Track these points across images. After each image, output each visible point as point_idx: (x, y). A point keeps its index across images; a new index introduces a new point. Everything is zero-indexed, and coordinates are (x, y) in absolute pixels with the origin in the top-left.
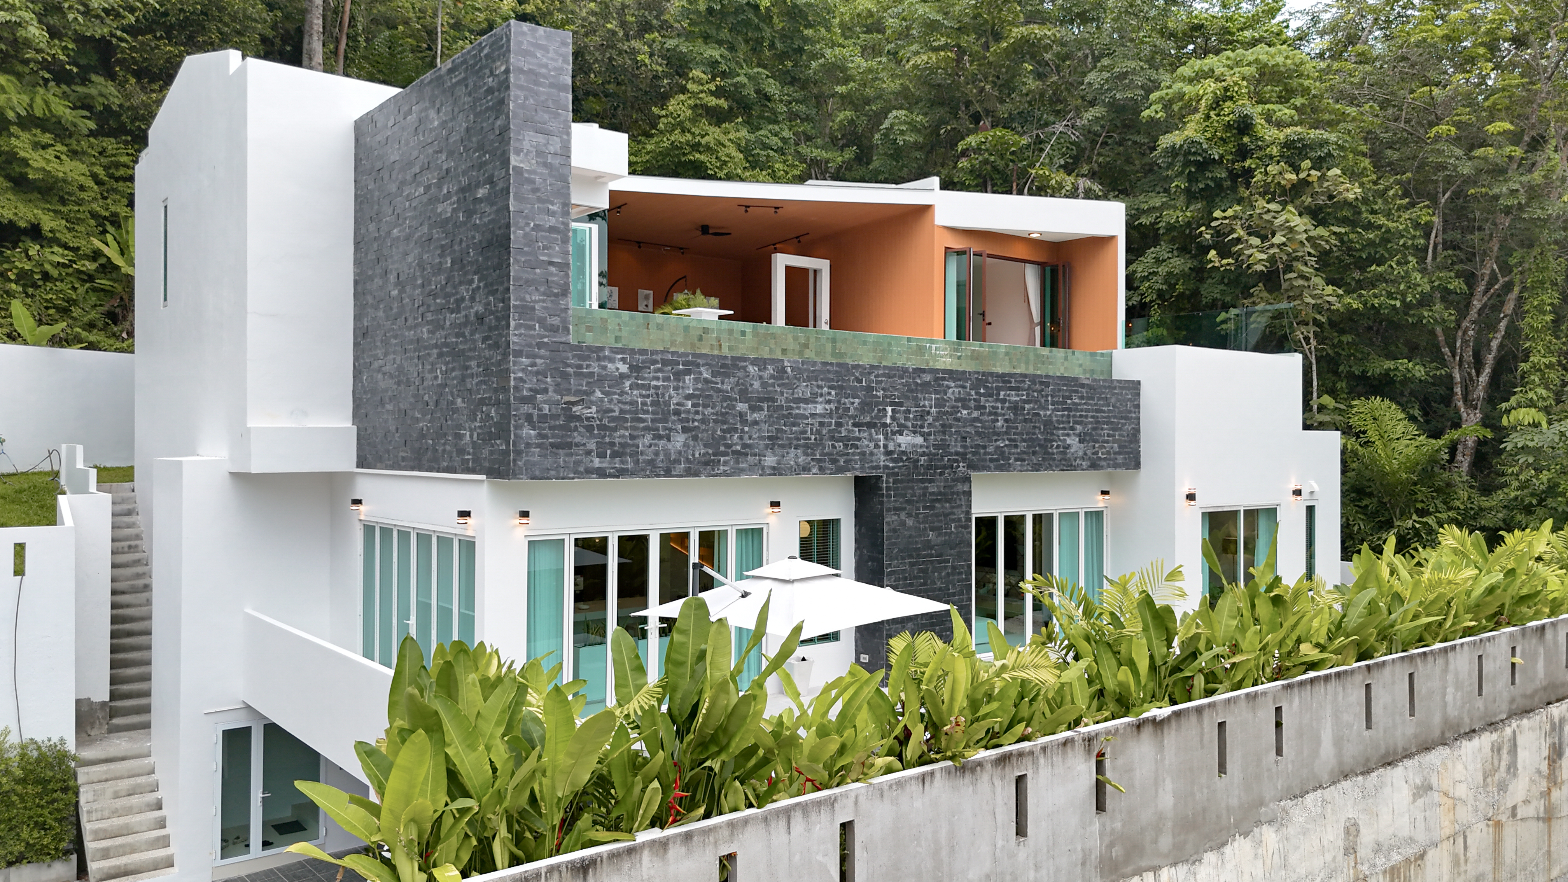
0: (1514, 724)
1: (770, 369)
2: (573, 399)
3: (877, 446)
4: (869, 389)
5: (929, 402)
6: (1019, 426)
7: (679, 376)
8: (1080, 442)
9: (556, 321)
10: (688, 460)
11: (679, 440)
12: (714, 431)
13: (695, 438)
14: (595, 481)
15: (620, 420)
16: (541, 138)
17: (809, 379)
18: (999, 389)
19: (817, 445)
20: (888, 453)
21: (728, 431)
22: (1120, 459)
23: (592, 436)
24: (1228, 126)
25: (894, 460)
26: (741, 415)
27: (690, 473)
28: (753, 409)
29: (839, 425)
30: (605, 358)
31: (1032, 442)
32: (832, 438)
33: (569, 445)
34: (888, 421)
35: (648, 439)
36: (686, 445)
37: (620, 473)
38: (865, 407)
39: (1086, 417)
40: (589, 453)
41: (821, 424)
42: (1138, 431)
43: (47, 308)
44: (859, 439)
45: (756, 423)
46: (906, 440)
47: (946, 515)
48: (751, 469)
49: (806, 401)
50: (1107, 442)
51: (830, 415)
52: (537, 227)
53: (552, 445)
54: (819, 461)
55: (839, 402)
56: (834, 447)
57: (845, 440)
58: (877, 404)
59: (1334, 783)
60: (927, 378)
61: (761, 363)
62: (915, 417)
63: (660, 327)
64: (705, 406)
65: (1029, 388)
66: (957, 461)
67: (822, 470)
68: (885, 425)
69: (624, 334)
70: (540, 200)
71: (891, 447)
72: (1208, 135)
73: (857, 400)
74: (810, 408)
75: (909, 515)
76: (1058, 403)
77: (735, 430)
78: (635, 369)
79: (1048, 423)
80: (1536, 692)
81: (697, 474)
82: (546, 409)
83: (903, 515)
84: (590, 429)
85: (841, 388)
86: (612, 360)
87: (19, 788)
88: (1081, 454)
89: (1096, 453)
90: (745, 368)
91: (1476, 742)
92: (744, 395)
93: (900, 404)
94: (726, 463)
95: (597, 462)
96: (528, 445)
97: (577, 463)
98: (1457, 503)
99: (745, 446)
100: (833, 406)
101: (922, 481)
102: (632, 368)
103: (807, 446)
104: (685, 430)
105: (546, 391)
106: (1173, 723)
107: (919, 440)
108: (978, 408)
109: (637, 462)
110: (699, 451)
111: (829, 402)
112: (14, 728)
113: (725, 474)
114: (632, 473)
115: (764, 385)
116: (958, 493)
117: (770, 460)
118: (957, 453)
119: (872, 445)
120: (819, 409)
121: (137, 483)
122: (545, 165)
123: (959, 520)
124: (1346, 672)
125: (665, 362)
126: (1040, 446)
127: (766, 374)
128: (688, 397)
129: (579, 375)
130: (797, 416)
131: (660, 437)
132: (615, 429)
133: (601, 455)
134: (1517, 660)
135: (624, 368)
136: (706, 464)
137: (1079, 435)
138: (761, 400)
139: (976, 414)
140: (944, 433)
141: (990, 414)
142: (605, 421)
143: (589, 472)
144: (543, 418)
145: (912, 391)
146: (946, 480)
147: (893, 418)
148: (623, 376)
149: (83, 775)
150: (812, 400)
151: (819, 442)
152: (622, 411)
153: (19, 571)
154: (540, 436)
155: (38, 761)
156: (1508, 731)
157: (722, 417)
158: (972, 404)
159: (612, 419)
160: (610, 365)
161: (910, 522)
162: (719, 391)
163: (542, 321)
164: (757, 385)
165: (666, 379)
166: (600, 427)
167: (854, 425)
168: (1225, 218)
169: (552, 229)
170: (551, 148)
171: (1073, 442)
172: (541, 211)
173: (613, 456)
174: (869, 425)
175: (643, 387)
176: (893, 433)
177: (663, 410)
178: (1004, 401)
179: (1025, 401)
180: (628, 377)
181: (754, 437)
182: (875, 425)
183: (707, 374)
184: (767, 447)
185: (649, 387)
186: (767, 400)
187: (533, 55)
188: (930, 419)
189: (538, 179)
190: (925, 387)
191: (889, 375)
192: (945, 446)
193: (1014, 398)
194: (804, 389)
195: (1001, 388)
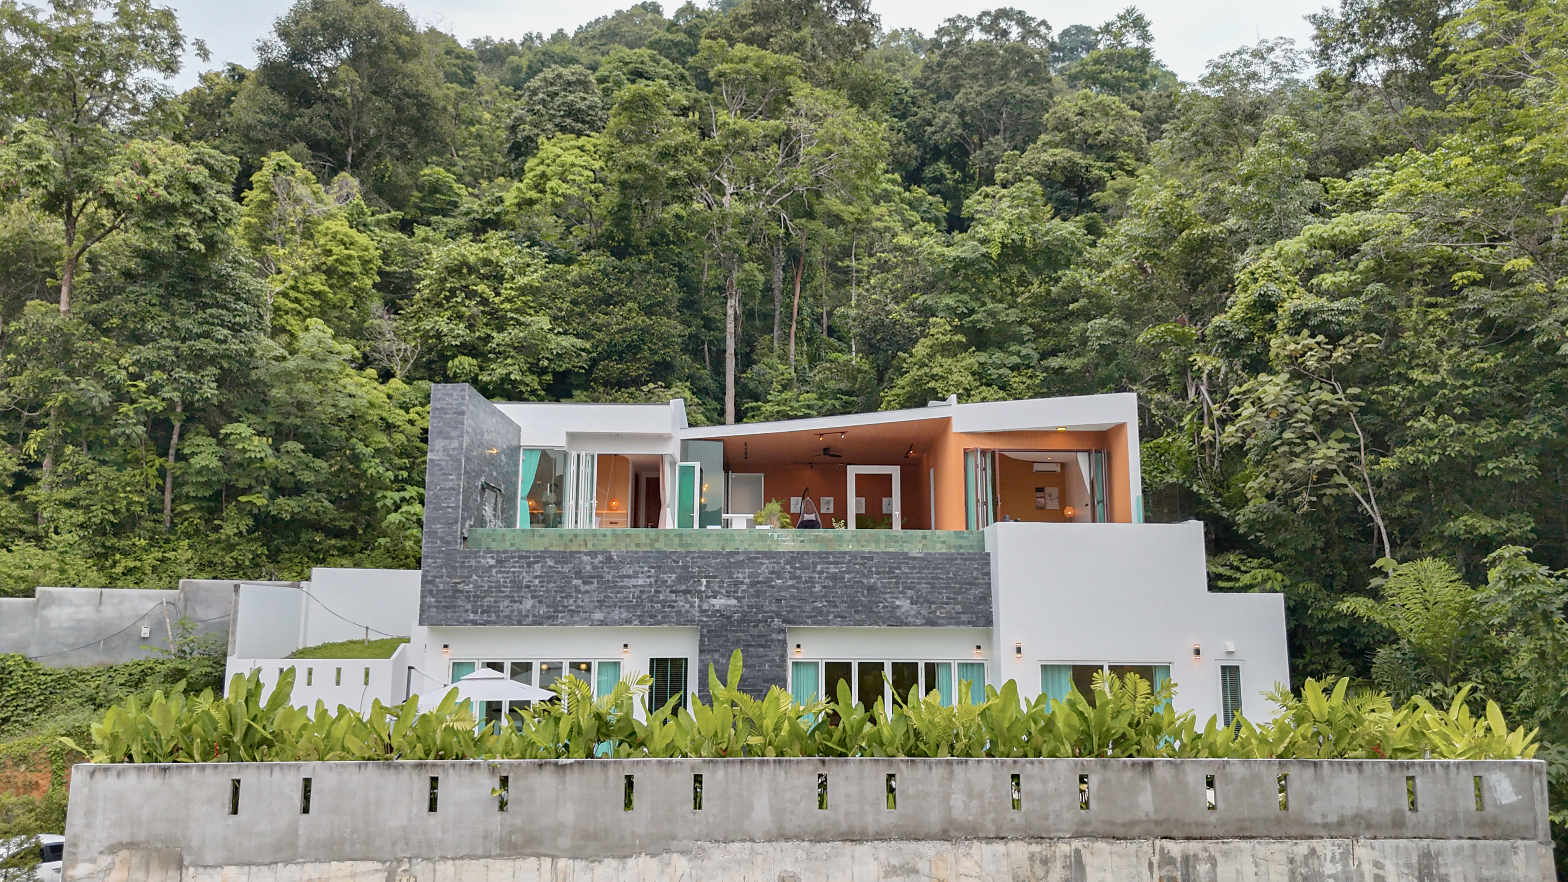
0: (1077, 844)
1: (600, 558)
2: (458, 581)
3: (692, 606)
4: (685, 567)
5: (743, 575)
6: (839, 591)
7: (529, 565)
8: (912, 603)
9: (450, 538)
10: (534, 615)
11: (528, 603)
12: (555, 598)
13: (540, 602)
14: (470, 627)
15: (488, 592)
16: (446, 442)
17: (631, 563)
18: (815, 564)
19: (638, 606)
20: (703, 611)
21: (566, 597)
22: (964, 618)
23: (469, 601)
25: (707, 616)
26: (576, 587)
27: (534, 623)
28: (585, 583)
29: (657, 592)
30: (480, 557)
31: (853, 604)
32: (651, 601)
33: (454, 607)
34: (703, 589)
35: (507, 602)
36: (533, 606)
37: (486, 623)
38: (680, 580)
39: (920, 583)
41: (641, 592)
42: (990, 594)
44: (676, 601)
45: (588, 592)
46: (719, 602)
48: (583, 621)
49: (629, 577)
50: (947, 603)
51: (650, 585)
52: (441, 489)
53: (445, 607)
54: (639, 616)
55: (658, 577)
56: (652, 607)
57: (664, 603)
58: (692, 577)
59: (770, 841)
60: (741, 558)
61: (593, 554)
62: (729, 587)
63: (542, 536)
64: (549, 582)
65: (850, 561)
66: (772, 617)
67: (642, 622)
68: (701, 591)
69: (517, 541)
70: (444, 474)
71: (705, 607)
73: (674, 576)
74: (633, 581)
76: (884, 572)
77: (571, 597)
78: (500, 562)
79: (871, 588)
80: (1135, 823)
81: (541, 624)
82: (441, 587)
84: (468, 597)
85: (660, 567)
86: (484, 558)
88: (912, 613)
89: (934, 612)
90: (579, 558)
91: (999, 847)
92: (578, 574)
93: (715, 577)
94: (562, 618)
95: (472, 616)
96: (429, 607)
99: (578, 607)
100: (652, 580)
101: (736, 632)
102: (498, 561)
103: (629, 607)
104: (533, 597)
105: (442, 577)
106: (576, 768)
107: (734, 602)
108: (791, 578)
109: (498, 616)
110: (543, 610)
111: (649, 577)
113: (562, 624)
114: (495, 623)
115: (594, 567)
116: (772, 641)
117: (598, 616)
118: (771, 612)
119: (687, 606)
120: (640, 582)
122: (448, 455)
123: (773, 661)
125: (520, 557)
126: (863, 606)
127: (596, 561)
128: (536, 577)
129: (461, 567)
130: (621, 587)
131: (515, 602)
132: (485, 597)
133: (475, 612)
135: (492, 562)
136: (549, 618)
137: (911, 598)
138: (593, 577)
139: (790, 583)
140: (758, 597)
141: (807, 582)
142: (479, 593)
143: (466, 622)
144: (439, 591)
145: (726, 568)
146: (760, 631)
147: (707, 586)
148: (491, 567)
150: (635, 575)
151: (640, 603)
152: (490, 587)
154: (437, 601)
156: (1065, 849)
157: (561, 590)
158: (787, 575)
159: (482, 592)
160: (483, 561)
162: (560, 572)
163: (441, 539)
164: (589, 568)
165: (522, 567)
166: (474, 596)
167: (671, 592)
169: (451, 489)
170: (452, 446)
171: (904, 604)
172: (444, 480)
173: (483, 612)
174: (685, 592)
175: (504, 572)
176: (708, 597)
177: (517, 585)
178: (821, 572)
179: (844, 572)
180: (494, 567)
181: (585, 601)
182: (690, 592)
183: (550, 563)
184: (596, 607)
185: (508, 572)
186: (597, 577)
187: (444, 399)
188: (745, 587)
189: (443, 463)
190: (740, 565)
191: (703, 558)
192: (759, 608)
193: (833, 570)
194: (628, 570)
195: (819, 563)
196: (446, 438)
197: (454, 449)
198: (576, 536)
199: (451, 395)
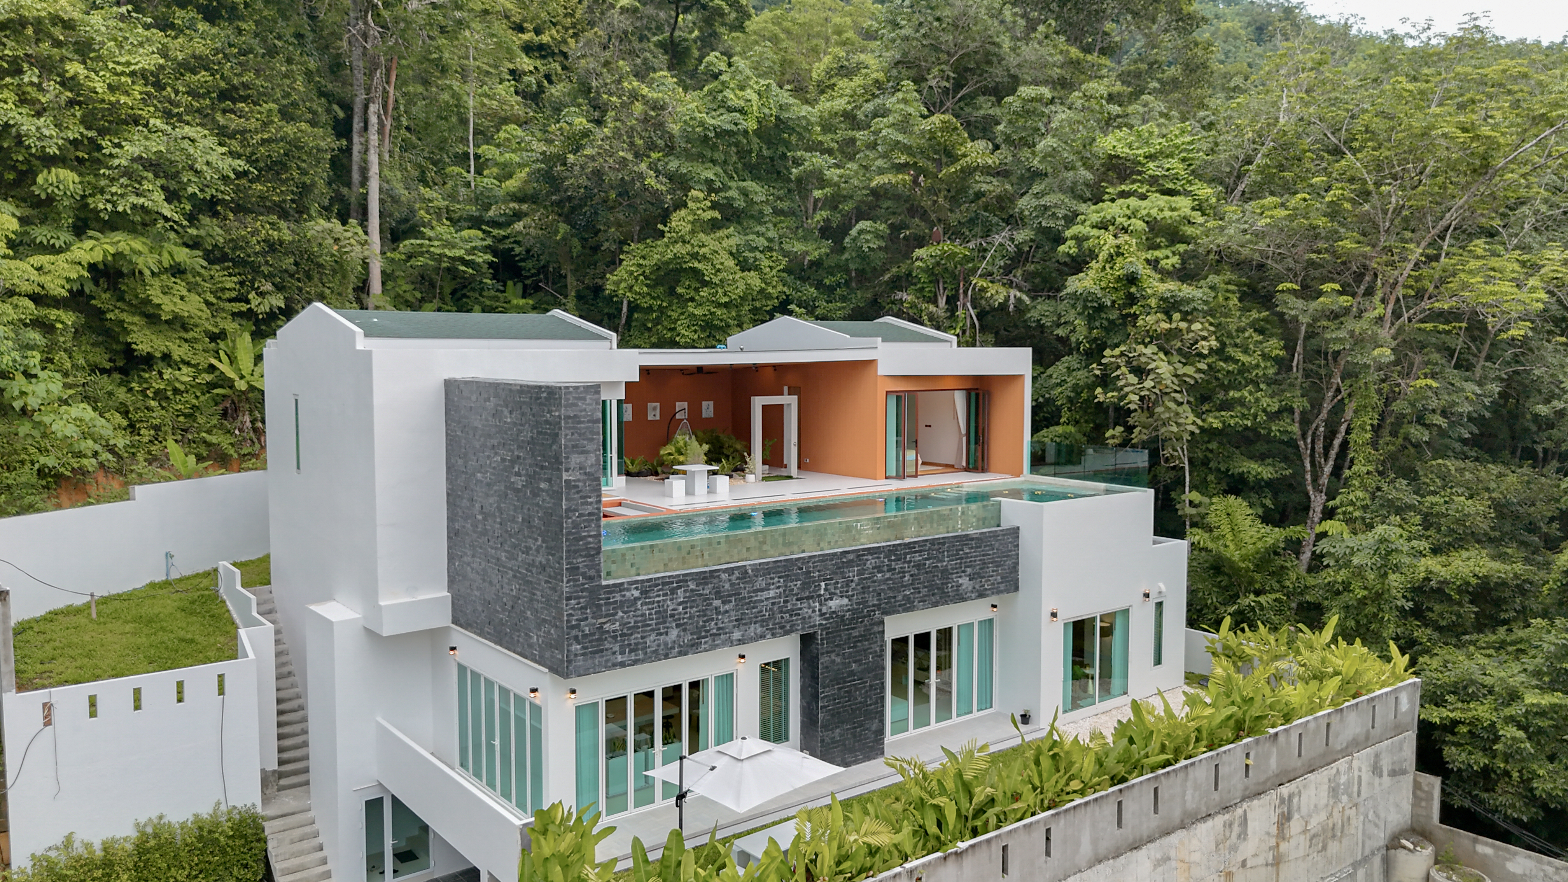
0: (1245, 805)
1: (737, 574)
2: (603, 620)
3: (814, 611)
4: (808, 573)
5: (853, 573)
6: (922, 578)
7: (673, 591)
8: (970, 580)
9: (592, 573)
10: (680, 646)
11: (674, 633)
12: (698, 622)
13: (685, 630)
14: (619, 671)
15: (635, 628)
17: (764, 575)
18: (906, 554)
19: (770, 619)
20: (822, 615)
21: (707, 621)
22: (1002, 587)
23: (616, 641)
24: (1119, 279)
25: (826, 619)
26: (716, 608)
27: (681, 654)
28: (724, 603)
29: (786, 602)
30: (624, 590)
31: (931, 587)
32: (781, 612)
33: (602, 651)
34: (822, 592)
35: (653, 637)
36: (678, 636)
37: (635, 662)
38: (805, 586)
39: (975, 561)
40: (614, 653)
41: (773, 604)
42: (1017, 564)
43: (178, 416)
44: (800, 609)
45: (727, 612)
46: (834, 604)
47: (865, 650)
48: (723, 644)
49: (762, 590)
50: (992, 576)
51: (780, 596)
52: (581, 515)
53: (591, 652)
54: (771, 629)
55: (786, 586)
56: (782, 617)
57: (791, 612)
58: (814, 582)
59: (1090, 867)
60: (851, 557)
61: (730, 571)
62: (842, 587)
64: (691, 607)
65: (930, 549)
66: (873, 611)
67: (774, 635)
68: (820, 595)
70: (581, 497)
71: (824, 610)
72: (1103, 284)
73: (799, 583)
74: (765, 595)
75: (838, 655)
76: (952, 555)
77: (712, 619)
78: (644, 592)
79: (945, 572)
80: (1268, 779)
81: (686, 654)
82: (587, 630)
83: (833, 656)
84: (615, 637)
85: (788, 576)
86: (628, 590)
87: (230, 842)
88: (970, 588)
89: (983, 586)
90: (718, 576)
91: (1210, 823)
92: (718, 594)
93: (831, 579)
94: (706, 643)
95: (620, 658)
96: (576, 655)
97: (607, 661)
98: (1288, 583)
99: (719, 629)
100: (781, 590)
101: (848, 630)
102: (641, 593)
103: (763, 621)
104: (677, 626)
105: (586, 619)
106: (970, 851)
107: (845, 601)
108: (888, 571)
109: (646, 653)
110: (687, 638)
111: (779, 587)
112: (223, 800)
113: (706, 650)
114: (643, 661)
115: (732, 585)
116: (874, 634)
117: (737, 635)
118: (874, 605)
119: (810, 611)
120: (772, 593)
121: (274, 586)
122: (585, 473)
123: (875, 652)
124: (1102, 797)
125: (664, 584)
126: (938, 589)
127: (733, 577)
128: (680, 604)
129: (608, 604)
130: (756, 601)
131: (661, 634)
132: (631, 634)
133: (622, 653)
134: (1250, 762)
135: (637, 594)
136: (693, 645)
137: (970, 576)
138: (730, 596)
139: (888, 575)
140: (864, 593)
141: (899, 573)
142: (625, 631)
143: (615, 665)
144: (585, 636)
145: (839, 568)
146: (866, 626)
147: (826, 590)
148: (636, 599)
149: (269, 828)
150: (766, 589)
151: (772, 617)
152: (636, 622)
153: (221, 692)
154: (584, 648)
155: (241, 821)
156: (1239, 811)
157: (703, 613)
158: (885, 568)
159: (629, 629)
160: (628, 594)
161: (838, 660)
162: (701, 595)
163: (584, 575)
164: (727, 586)
165: (665, 595)
166: (621, 635)
167: (797, 600)
168: (1113, 356)
169: (590, 514)
170: (589, 463)
171: (964, 581)
172: (582, 504)
173: (630, 652)
174: (808, 598)
175: (649, 603)
176: (826, 600)
177: (663, 616)
178: (910, 562)
179: (927, 559)
180: (639, 599)
181: (726, 621)
182: (812, 597)
183: (692, 586)
184: (734, 626)
185: (653, 603)
186: (735, 595)
187: (576, 405)
188: (853, 585)
189: (580, 484)
190: (850, 563)
191: (822, 561)
192: (864, 602)
193: (917, 557)
194: (761, 583)
195: (908, 553)
196: (583, 452)
197: (592, 465)
198: (693, 547)
199: (584, 399)
